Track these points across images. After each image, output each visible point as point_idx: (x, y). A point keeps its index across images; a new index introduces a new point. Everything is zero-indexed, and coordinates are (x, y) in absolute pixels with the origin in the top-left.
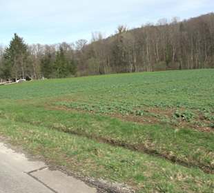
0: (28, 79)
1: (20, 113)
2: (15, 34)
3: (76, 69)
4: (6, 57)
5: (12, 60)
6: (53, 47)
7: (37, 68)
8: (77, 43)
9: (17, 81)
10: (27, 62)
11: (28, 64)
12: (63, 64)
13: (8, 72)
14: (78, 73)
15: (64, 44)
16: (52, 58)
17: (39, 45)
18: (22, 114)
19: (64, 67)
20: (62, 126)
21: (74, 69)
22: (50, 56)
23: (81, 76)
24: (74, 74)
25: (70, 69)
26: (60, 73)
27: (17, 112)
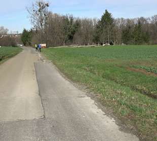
0: (111, 44)
1: (106, 71)
2: (106, 10)
3: (149, 39)
4: (98, 27)
5: (102, 30)
6: (133, 21)
7: (119, 36)
8: (153, 18)
9: (104, 45)
10: (112, 31)
11: (113, 33)
12: (139, 34)
13: (99, 38)
14: (151, 42)
15: (142, 19)
16: (131, 29)
17: (122, 19)
18: (108, 72)
19: (139, 37)
20: (145, 88)
21: (147, 38)
22: (130, 28)
23: (153, 44)
24: (147, 42)
25: (145, 38)
26: (136, 41)
27: (104, 70)
